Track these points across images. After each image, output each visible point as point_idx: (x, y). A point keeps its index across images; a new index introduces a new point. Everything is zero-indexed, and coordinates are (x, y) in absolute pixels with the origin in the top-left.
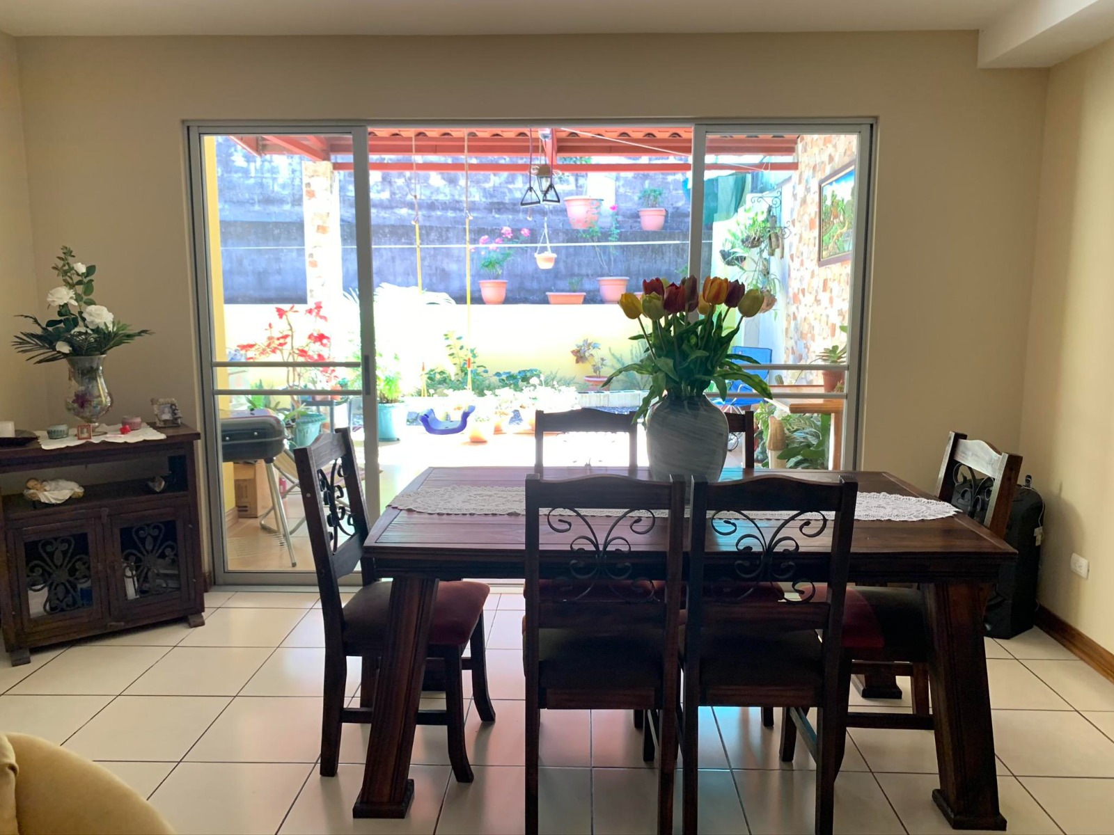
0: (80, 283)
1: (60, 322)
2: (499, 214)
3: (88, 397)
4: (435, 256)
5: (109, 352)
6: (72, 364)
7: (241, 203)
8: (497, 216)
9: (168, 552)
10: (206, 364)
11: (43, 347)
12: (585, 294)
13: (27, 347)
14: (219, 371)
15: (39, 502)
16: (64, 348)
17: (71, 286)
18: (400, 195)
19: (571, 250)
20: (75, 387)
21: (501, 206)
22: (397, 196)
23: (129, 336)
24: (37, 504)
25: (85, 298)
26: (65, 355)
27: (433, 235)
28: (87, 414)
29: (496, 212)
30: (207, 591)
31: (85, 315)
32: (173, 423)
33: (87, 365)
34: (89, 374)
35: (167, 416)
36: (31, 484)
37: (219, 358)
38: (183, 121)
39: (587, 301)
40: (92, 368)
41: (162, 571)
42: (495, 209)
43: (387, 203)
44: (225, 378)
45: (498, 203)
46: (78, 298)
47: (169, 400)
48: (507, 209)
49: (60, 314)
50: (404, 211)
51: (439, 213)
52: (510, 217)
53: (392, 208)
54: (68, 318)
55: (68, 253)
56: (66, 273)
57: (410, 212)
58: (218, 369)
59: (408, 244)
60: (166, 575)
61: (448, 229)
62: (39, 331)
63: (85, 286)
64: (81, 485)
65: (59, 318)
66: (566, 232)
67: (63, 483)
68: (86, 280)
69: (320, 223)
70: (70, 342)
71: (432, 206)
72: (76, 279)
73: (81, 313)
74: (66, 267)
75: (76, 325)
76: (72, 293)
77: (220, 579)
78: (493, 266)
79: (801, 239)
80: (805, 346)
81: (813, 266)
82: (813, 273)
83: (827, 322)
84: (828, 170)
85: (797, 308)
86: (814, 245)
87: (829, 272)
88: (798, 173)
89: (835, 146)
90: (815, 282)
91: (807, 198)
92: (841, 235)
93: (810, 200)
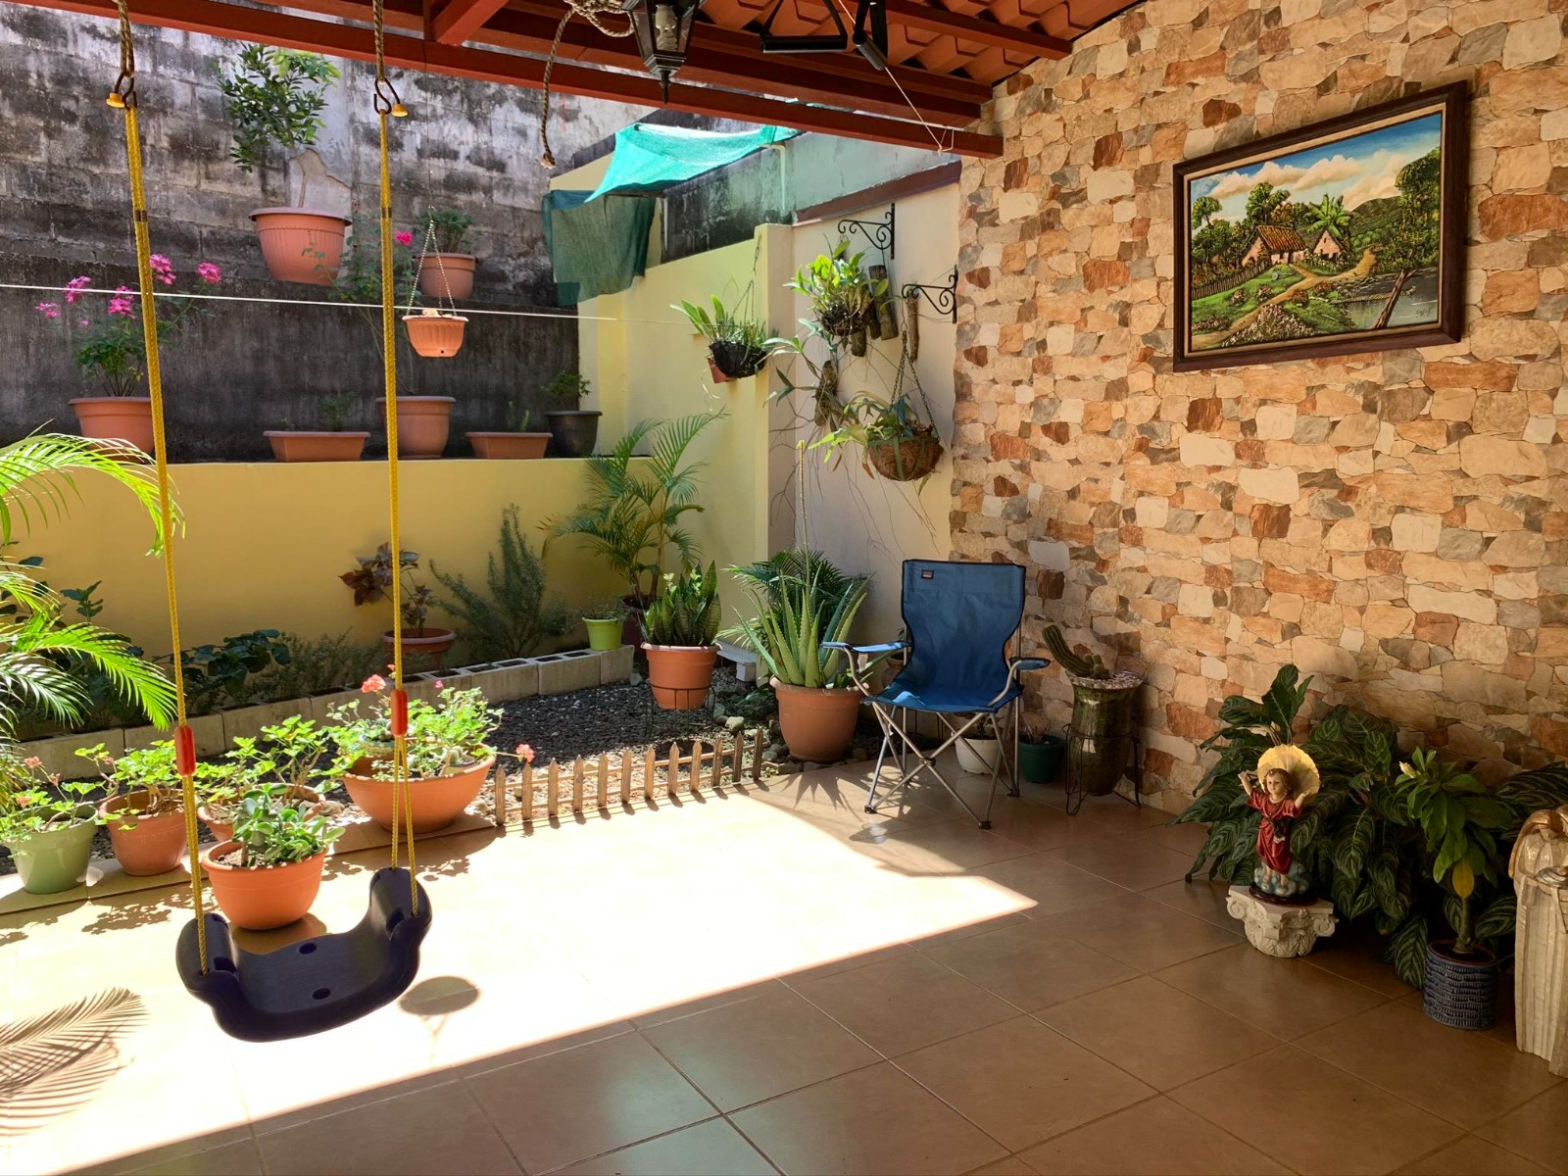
8: (63, 239)
12: (367, 434)
21: (73, 216)
29: (60, 231)
42: (55, 221)
45: (65, 207)
48: (90, 224)
52: (101, 245)
79: (1028, 310)
80: (1076, 555)
81: (1112, 372)
82: (1117, 389)
83: (1227, 505)
84: (1202, 139)
85: (1023, 468)
86: (1124, 322)
87: (1225, 384)
88: (998, 166)
89: (1251, 77)
90: (1137, 410)
91: (1067, 216)
92: (1324, 291)
93: (1085, 220)
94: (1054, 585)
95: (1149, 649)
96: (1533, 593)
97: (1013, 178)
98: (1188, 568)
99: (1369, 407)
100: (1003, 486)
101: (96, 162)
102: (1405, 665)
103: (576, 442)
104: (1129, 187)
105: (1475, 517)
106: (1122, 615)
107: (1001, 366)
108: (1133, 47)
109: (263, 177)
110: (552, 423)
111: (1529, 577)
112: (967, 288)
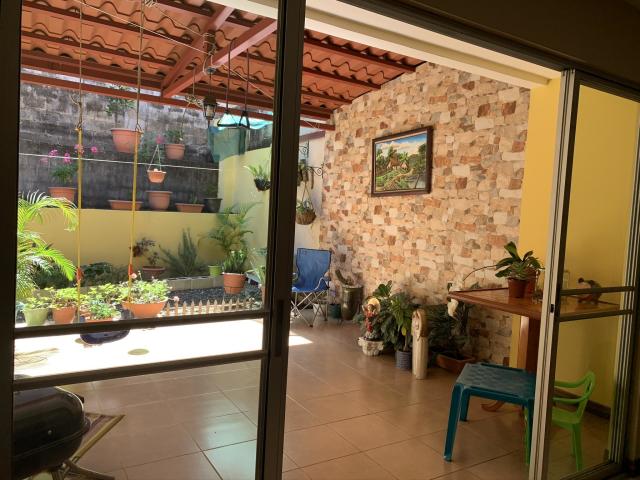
12: (141, 202)
45: (50, 125)
79: (340, 177)
80: (349, 249)
81: (359, 196)
82: (359, 201)
83: (382, 235)
84: (380, 133)
85: (337, 223)
86: (361, 182)
87: (383, 201)
88: (334, 133)
89: (390, 117)
90: (363, 207)
91: (349, 150)
92: (404, 177)
93: (354, 152)
94: (343, 258)
95: (364, 277)
96: (443, 261)
97: (338, 137)
98: (373, 254)
99: (412, 210)
100: (333, 228)
101: (62, 111)
102: (418, 281)
103: (213, 208)
104: (363, 144)
105: (433, 241)
106: (359, 267)
107: (333, 192)
108: (366, 105)
109: (116, 117)
110: (206, 202)
111: (443, 257)
112: (326, 169)
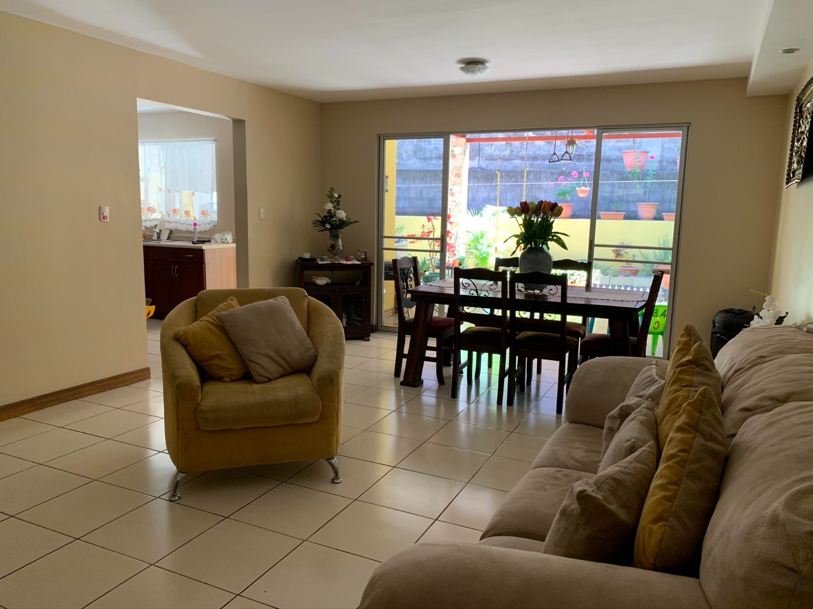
0: (335, 201)
1: (328, 216)
2: (578, 162)
3: (335, 246)
4: (531, 189)
5: (344, 229)
6: (330, 232)
7: (425, 159)
8: (577, 163)
9: (359, 309)
10: (380, 237)
11: (321, 226)
12: (625, 213)
13: (316, 225)
14: (385, 240)
15: (316, 283)
16: (328, 226)
17: (332, 202)
18: (516, 152)
19: (623, 185)
20: (331, 242)
22: (514, 153)
23: (352, 223)
24: (316, 285)
25: (337, 207)
26: (329, 229)
27: (531, 176)
28: (334, 253)
30: (373, 332)
31: (336, 214)
32: (365, 259)
33: (335, 233)
34: (336, 237)
35: (363, 257)
36: (314, 277)
37: (386, 234)
38: (378, 135)
39: (627, 217)
40: (337, 234)
41: (357, 319)
43: (507, 157)
44: (387, 243)
46: (334, 207)
47: (364, 250)
49: (328, 213)
50: (518, 162)
51: (539, 162)
53: (510, 160)
54: (331, 215)
55: (332, 189)
56: (331, 197)
57: (521, 162)
58: (385, 239)
59: (515, 182)
60: (357, 320)
61: (541, 172)
62: (320, 219)
63: (337, 203)
64: (330, 280)
65: (327, 215)
66: (620, 174)
67: (324, 278)
68: (338, 200)
69: (457, 172)
70: (330, 224)
71: (535, 158)
72: (334, 200)
73: (335, 213)
74: (331, 195)
75: (333, 218)
76: (332, 205)
77: (379, 329)
78: (564, 195)
